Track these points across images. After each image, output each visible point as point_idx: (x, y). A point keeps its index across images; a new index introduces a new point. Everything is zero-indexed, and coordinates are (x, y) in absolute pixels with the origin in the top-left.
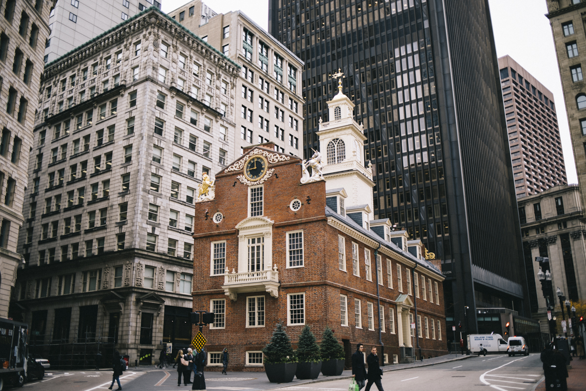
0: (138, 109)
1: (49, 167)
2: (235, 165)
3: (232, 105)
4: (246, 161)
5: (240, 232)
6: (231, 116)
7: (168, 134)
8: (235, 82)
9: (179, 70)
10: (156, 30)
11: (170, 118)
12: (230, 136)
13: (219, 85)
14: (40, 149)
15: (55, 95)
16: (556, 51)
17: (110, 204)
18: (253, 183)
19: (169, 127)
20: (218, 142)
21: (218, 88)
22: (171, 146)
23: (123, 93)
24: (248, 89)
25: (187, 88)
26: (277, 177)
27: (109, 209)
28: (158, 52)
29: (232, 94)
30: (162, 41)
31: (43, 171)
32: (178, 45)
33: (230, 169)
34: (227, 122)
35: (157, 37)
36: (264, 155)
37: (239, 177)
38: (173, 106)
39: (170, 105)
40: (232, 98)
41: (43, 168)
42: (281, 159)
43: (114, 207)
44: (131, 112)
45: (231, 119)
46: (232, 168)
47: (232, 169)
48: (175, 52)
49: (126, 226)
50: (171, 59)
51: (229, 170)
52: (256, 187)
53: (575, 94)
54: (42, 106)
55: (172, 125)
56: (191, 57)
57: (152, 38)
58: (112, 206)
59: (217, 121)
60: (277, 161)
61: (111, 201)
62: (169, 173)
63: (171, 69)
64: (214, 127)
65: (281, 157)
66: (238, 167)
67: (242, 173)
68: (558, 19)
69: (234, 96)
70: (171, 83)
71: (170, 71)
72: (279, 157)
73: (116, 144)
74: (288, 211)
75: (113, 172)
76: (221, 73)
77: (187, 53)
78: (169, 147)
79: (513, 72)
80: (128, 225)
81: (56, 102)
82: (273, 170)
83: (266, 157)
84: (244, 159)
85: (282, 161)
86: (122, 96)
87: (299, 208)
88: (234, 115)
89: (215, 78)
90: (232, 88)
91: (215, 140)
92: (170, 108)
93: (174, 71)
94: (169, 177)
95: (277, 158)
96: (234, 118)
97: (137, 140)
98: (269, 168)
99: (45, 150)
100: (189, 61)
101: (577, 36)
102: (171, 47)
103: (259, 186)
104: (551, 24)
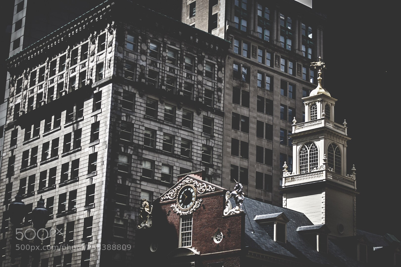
0: (103, 113)
1: (21, 172)
2: (169, 193)
3: (219, 90)
6: (218, 104)
7: (137, 138)
8: (223, 62)
9: (150, 62)
11: (138, 119)
12: (217, 128)
13: (201, 69)
14: (12, 151)
15: (26, 88)
17: (77, 219)
18: (184, 213)
19: (137, 130)
20: (200, 137)
21: (200, 73)
22: (140, 151)
24: (242, 65)
25: (160, 81)
26: (204, 208)
27: (76, 223)
28: (123, 47)
29: (220, 76)
31: (15, 176)
33: (165, 197)
34: (212, 112)
36: (194, 184)
37: (172, 206)
38: (142, 105)
39: (139, 104)
40: (220, 80)
41: (15, 173)
42: (207, 189)
43: (81, 221)
44: (96, 116)
45: (218, 108)
46: (167, 196)
47: (167, 198)
49: (91, 243)
50: (139, 51)
52: (187, 216)
54: (14, 101)
55: (141, 127)
56: (165, 44)
58: (79, 220)
59: (199, 114)
60: (204, 190)
61: (77, 214)
62: (138, 182)
63: (140, 62)
64: (195, 121)
66: (172, 195)
67: (175, 202)
69: (223, 78)
70: (140, 79)
71: (138, 66)
72: (206, 187)
73: (82, 151)
74: (211, 243)
75: (80, 182)
76: (203, 54)
78: (138, 152)
80: (94, 242)
81: (27, 97)
82: (201, 200)
83: (196, 187)
84: (177, 188)
85: (208, 192)
87: (221, 240)
88: (222, 102)
89: (196, 62)
90: (219, 69)
91: (196, 136)
92: (138, 107)
93: (144, 64)
94: (139, 186)
95: (204, 188)
96: (222, 105)
97: (101, 149)
98: (197, 198)
99: (17, 152)
102: (140, 37)
103: (189, 216)
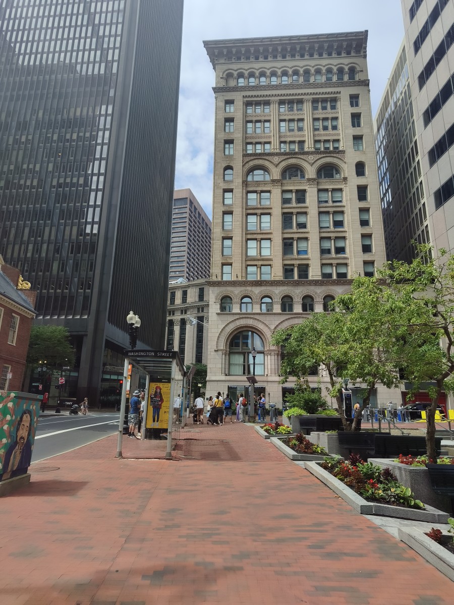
16: (216, 122)
53: (224, 165)
68: (223, 96)
79: (191, 203)
101: (235, 114)
104: (216, 98)
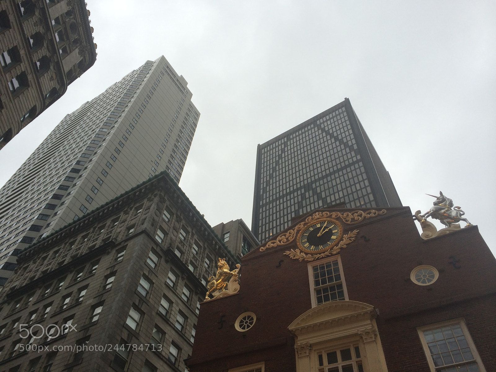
0: (124, 262)
2: (279, 238)
4: (298, 232)
5: (299, 338)
7: (154, 298)
9: (178, 240)
10: (163, 194)
11: (159, 281)
15: (30, 271)
18: (317, 256)
19: (156, 291)
23: (110, 250)
26: (366, 242)
30: (167, 206)
32: (182, 217)
33: (270, 244)
35: (162, 200)
36: (334, 216)
37: (288, 253)
39: (163, 268)
42: (368, 216)
44: (113, 267)
46: (273, 243)
47: (275, 245)
48: (177, 221)
50: (172, 225)
51: (267, 246)
52: (324, 261)
55: (160, 291)
56: (193, 235)
57: (156, 200)
60: (361, 218)
63: (171, 235)
65: (369, 213)
66: (285, 240)
67: (294, 247)
70: (168, 247)
71: (169, 236)
72: (364, 214)
73: (82, 305)
77: (189, 229)
78: (151, 314)
81: (29, 277)
82: (355, 231)
83: (338, 219)
84: (296, 228)
85: (370, 218)
86: (108, 253)
87: (436, 279)
92: (161, 270)
93: (174, 238)
95: (361, 215)
97: (112, 295)
98: (346, 231)
100: (190, 237)
102: (175, 216)
103: (331, 259)
